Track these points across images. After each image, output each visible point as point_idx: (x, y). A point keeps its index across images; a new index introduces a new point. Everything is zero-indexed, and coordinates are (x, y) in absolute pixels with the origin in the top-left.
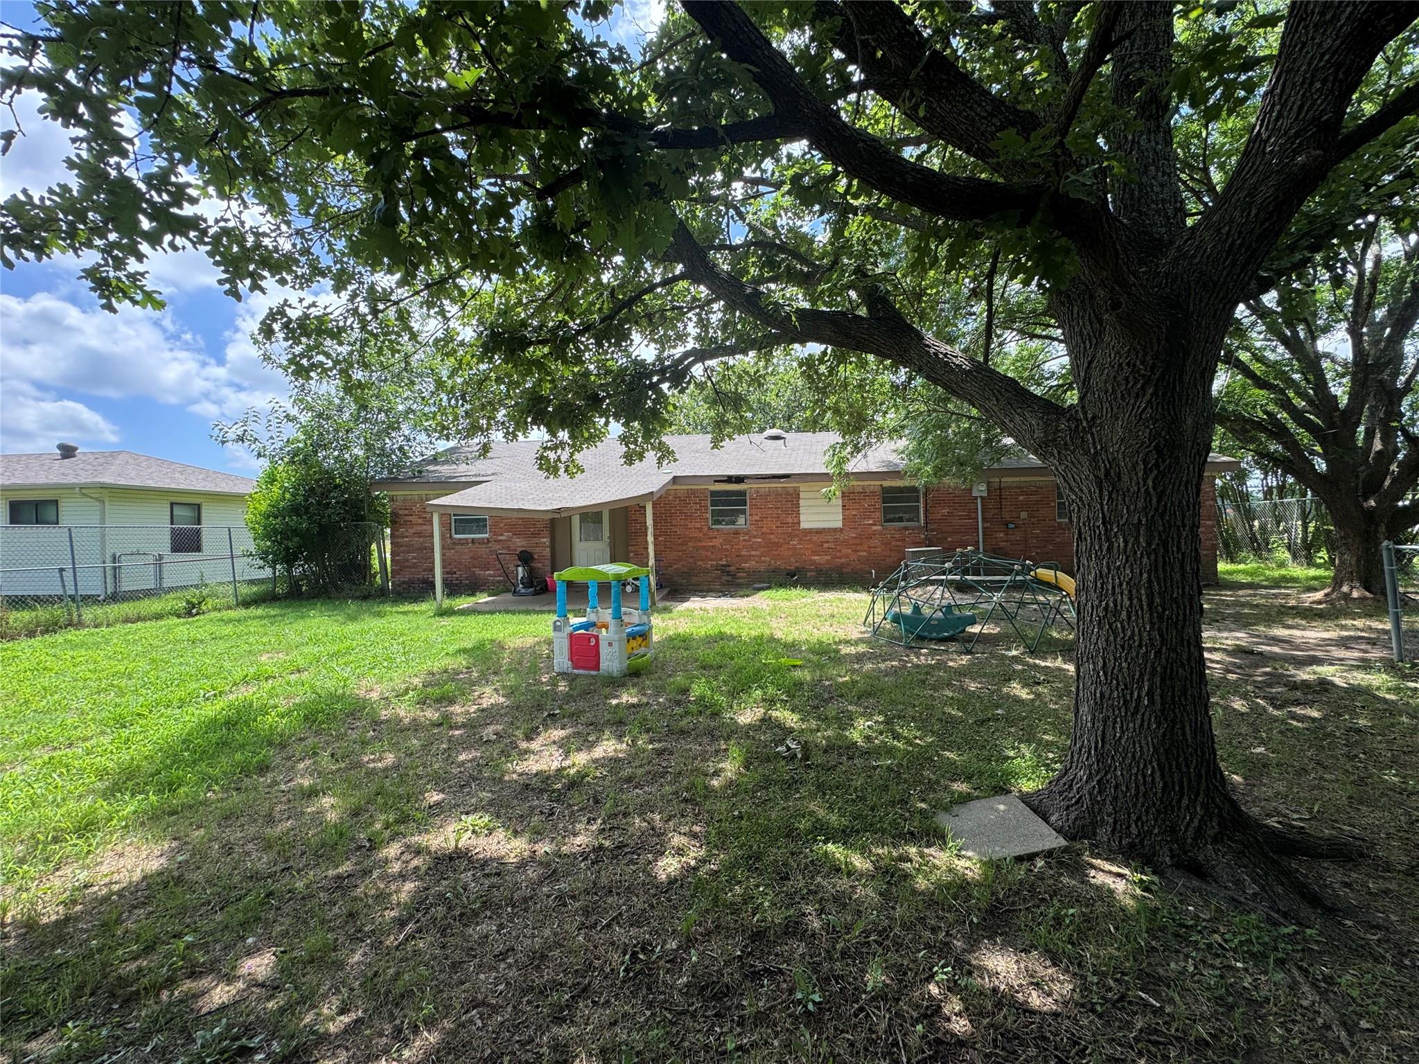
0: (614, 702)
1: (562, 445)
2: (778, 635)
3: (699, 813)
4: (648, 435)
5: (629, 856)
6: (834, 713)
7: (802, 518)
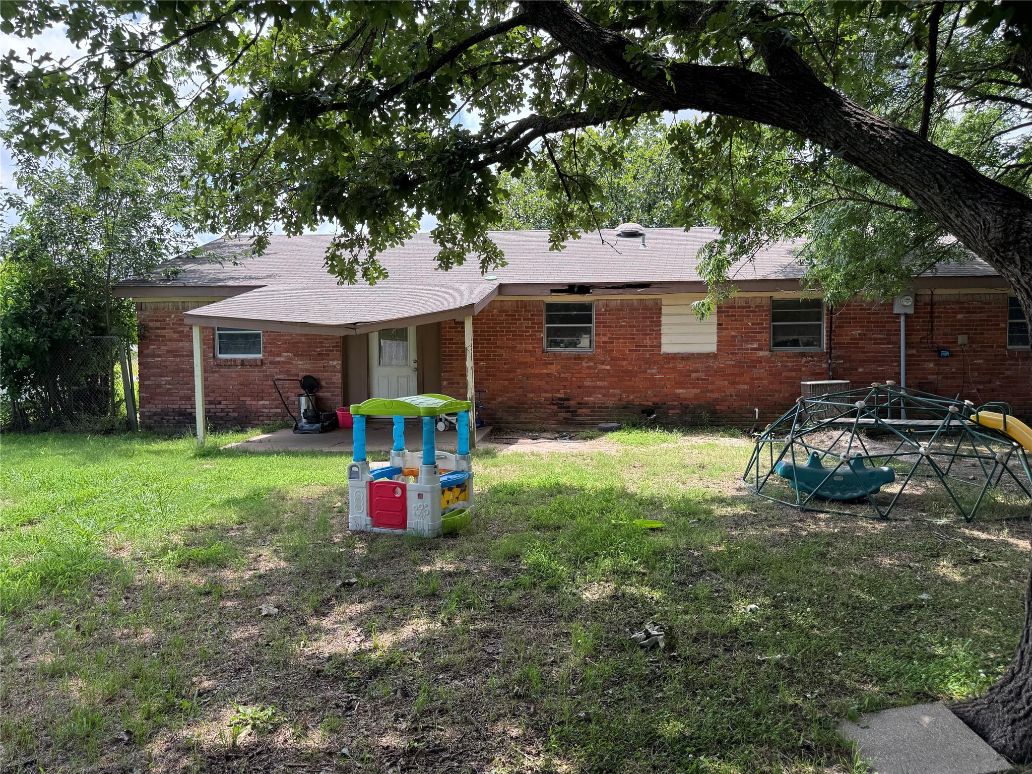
0: (426, 569)
1: (359, 241)
2: (632, 489)
3: (535, 713)
4: (472, 230)
5: (448, 763)
6: (706, 591)
7: (664, 339)
